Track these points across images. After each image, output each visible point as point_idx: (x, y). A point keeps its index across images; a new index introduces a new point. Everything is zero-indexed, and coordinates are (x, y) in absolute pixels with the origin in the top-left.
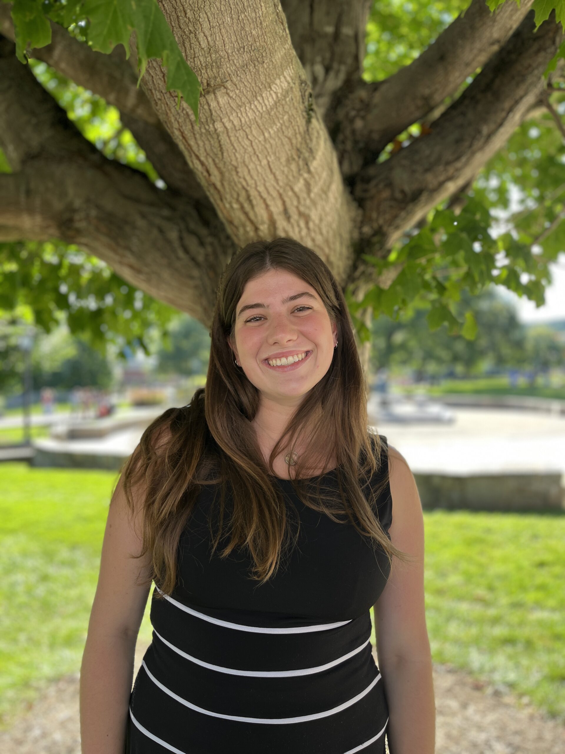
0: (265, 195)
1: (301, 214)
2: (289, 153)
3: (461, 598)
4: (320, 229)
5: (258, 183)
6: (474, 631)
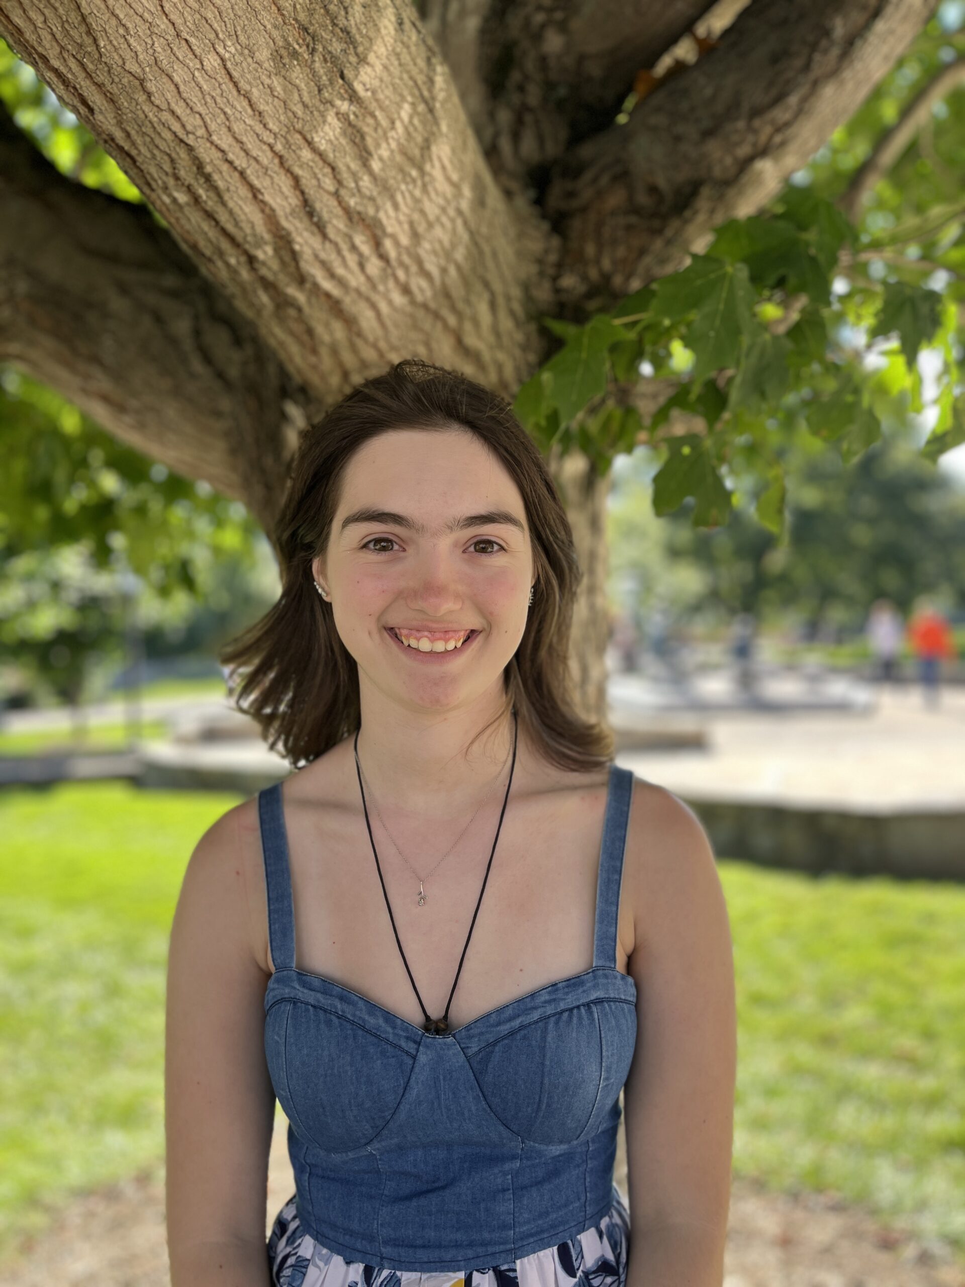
0: (241, 161)
1: (352, 216)
2: (275, 33)
3: (866, 1054)
4: (420, 263)
5: (213, 127)
6: (889, 1122)
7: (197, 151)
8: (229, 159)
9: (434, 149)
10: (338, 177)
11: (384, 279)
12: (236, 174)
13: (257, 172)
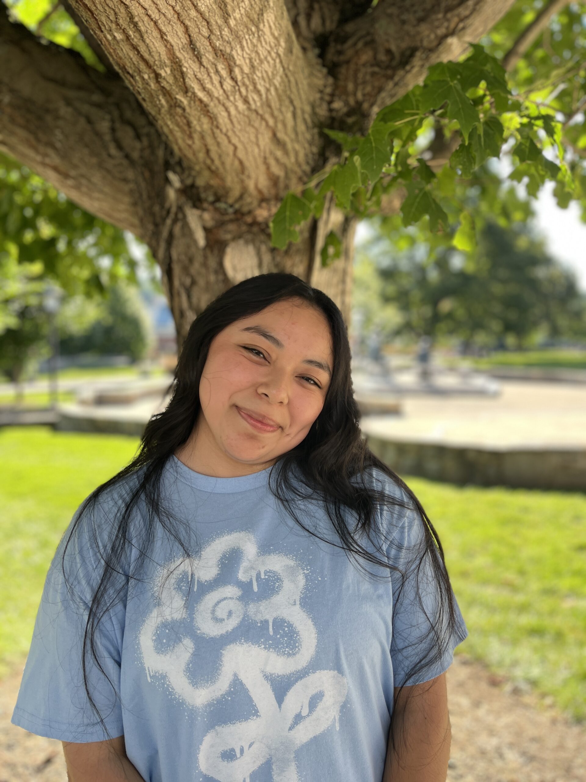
3: (486, 582)
7: (130, 8)
8: (148, 13)
9: (265, 15)
10: (210, 28)
11: (234, 93)
12: (152, 23)
13: (164, 22)
